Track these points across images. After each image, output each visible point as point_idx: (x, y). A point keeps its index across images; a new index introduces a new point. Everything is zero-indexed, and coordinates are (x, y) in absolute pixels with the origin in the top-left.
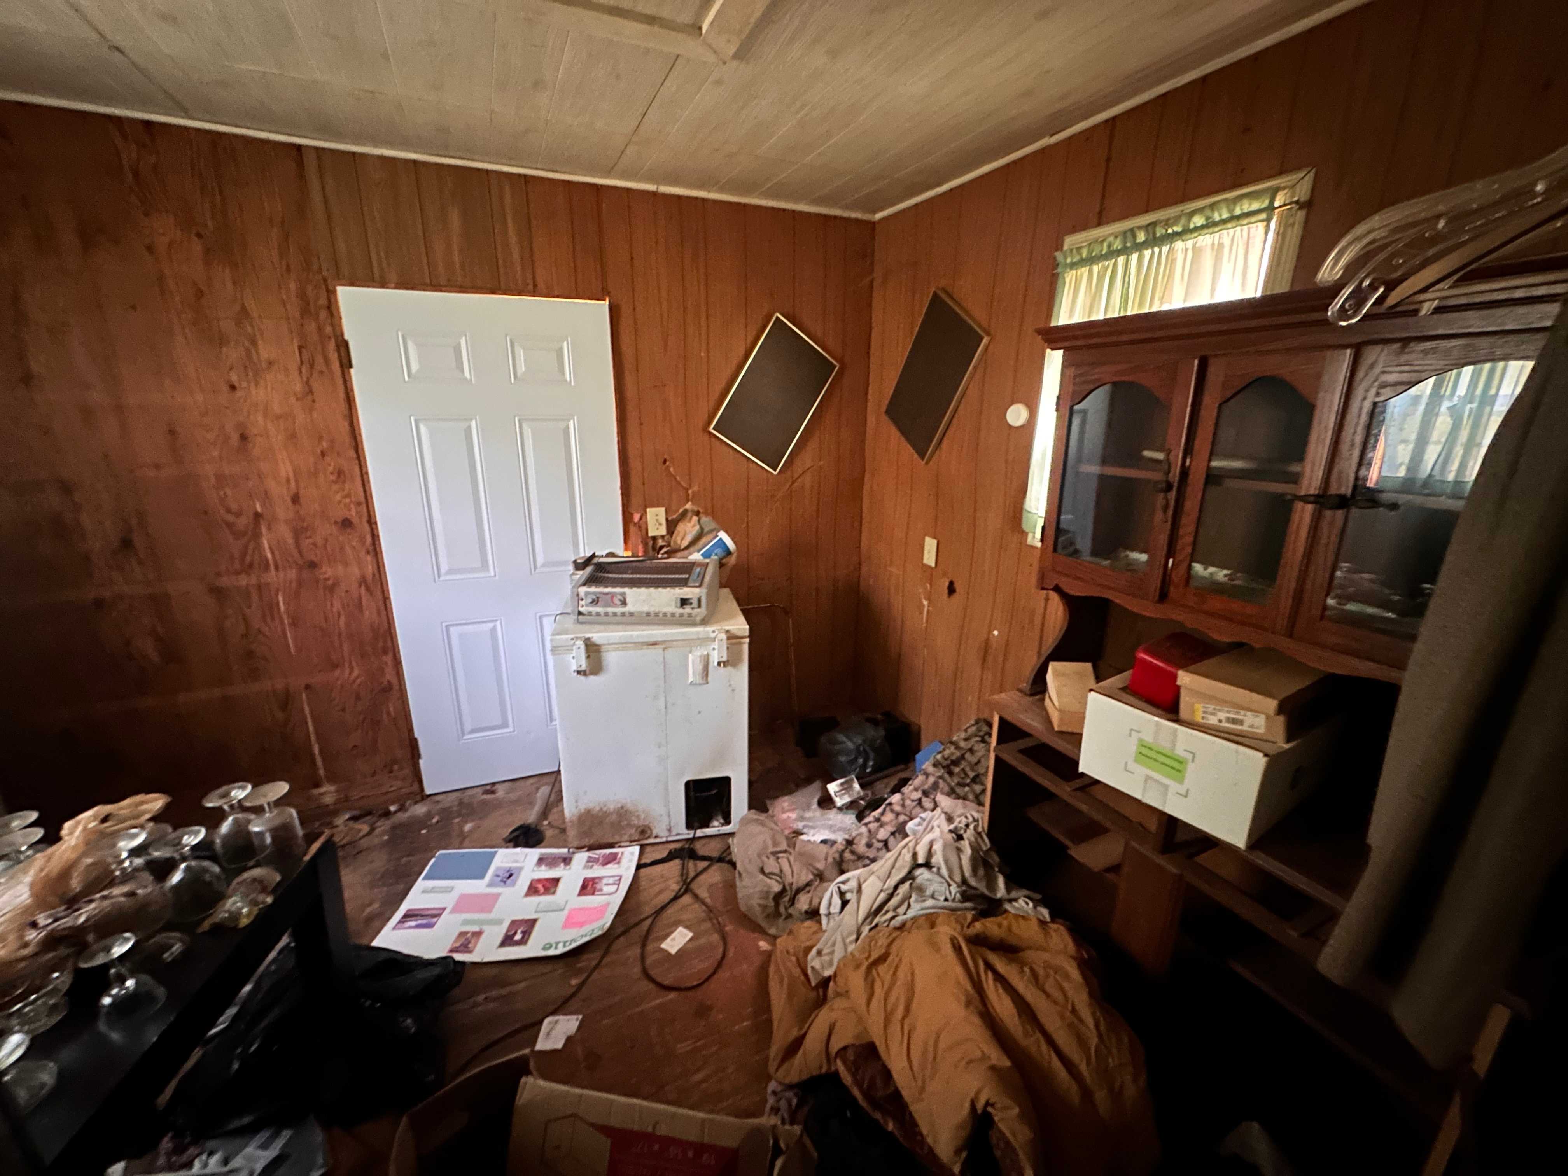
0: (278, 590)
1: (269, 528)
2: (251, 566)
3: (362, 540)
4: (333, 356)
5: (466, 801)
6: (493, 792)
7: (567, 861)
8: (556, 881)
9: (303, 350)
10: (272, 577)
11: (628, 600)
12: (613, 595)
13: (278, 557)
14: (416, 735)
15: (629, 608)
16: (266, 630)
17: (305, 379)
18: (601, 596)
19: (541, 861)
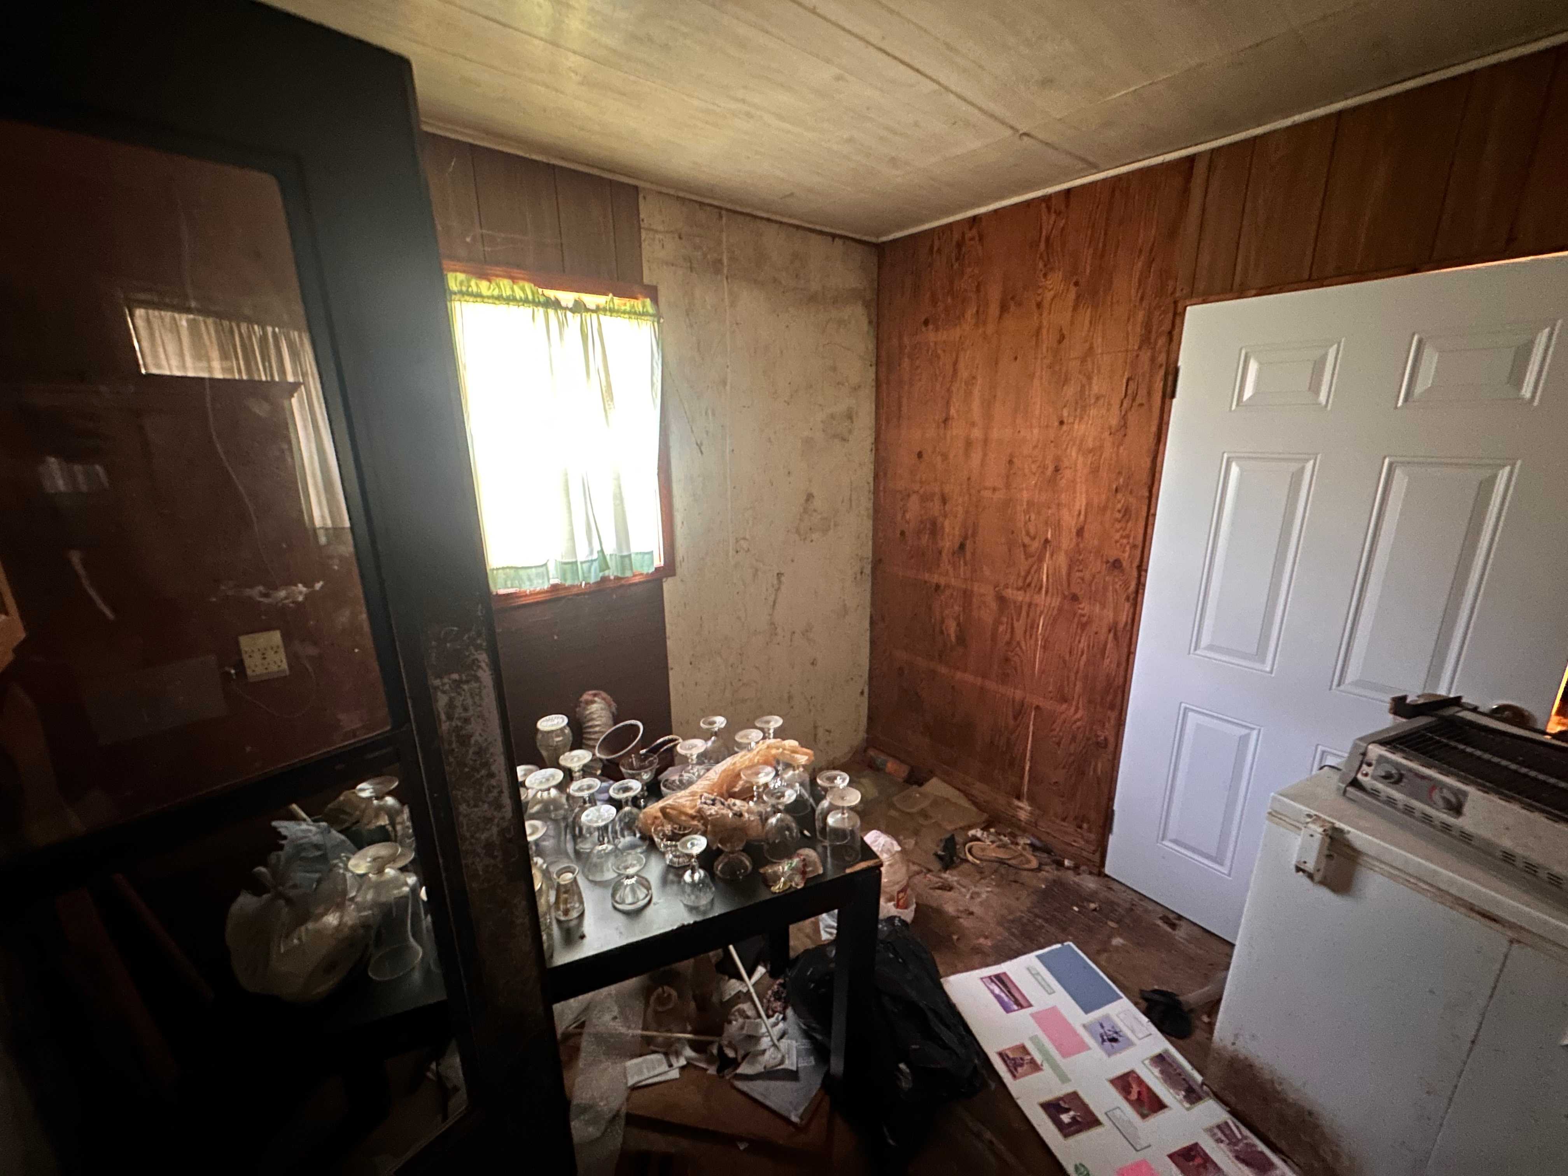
0: (1042, 613)
1: (1052, 555)
2: (1029, 585)
3: (1126, 585)
4: (1159, 385)
5: (1139, 911)
6: (1173, 926)
7: (1192, 1095)
8: (1158, 1105)
9: (1131, 383)
10: (1041, 599)
11: (1466, 809)
12: (1436, 785)
13: (1050, 584)
14: (1115, 808)
15: (1464, 823)
16: (1023, 644)
17: (1123, 413)
18: (1410, 775)
19: (1160, 1060)
